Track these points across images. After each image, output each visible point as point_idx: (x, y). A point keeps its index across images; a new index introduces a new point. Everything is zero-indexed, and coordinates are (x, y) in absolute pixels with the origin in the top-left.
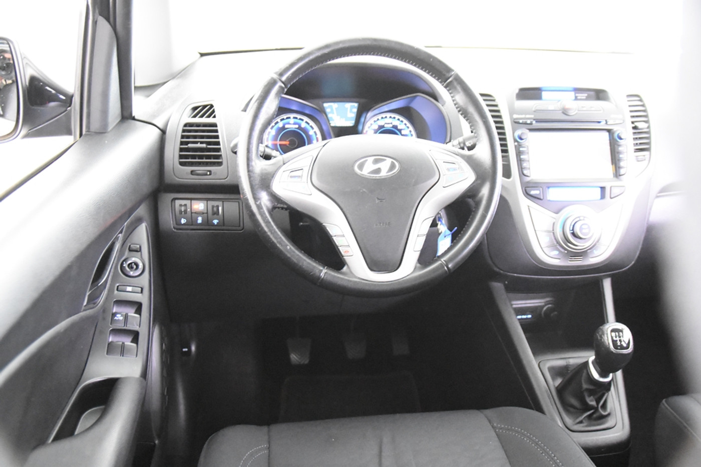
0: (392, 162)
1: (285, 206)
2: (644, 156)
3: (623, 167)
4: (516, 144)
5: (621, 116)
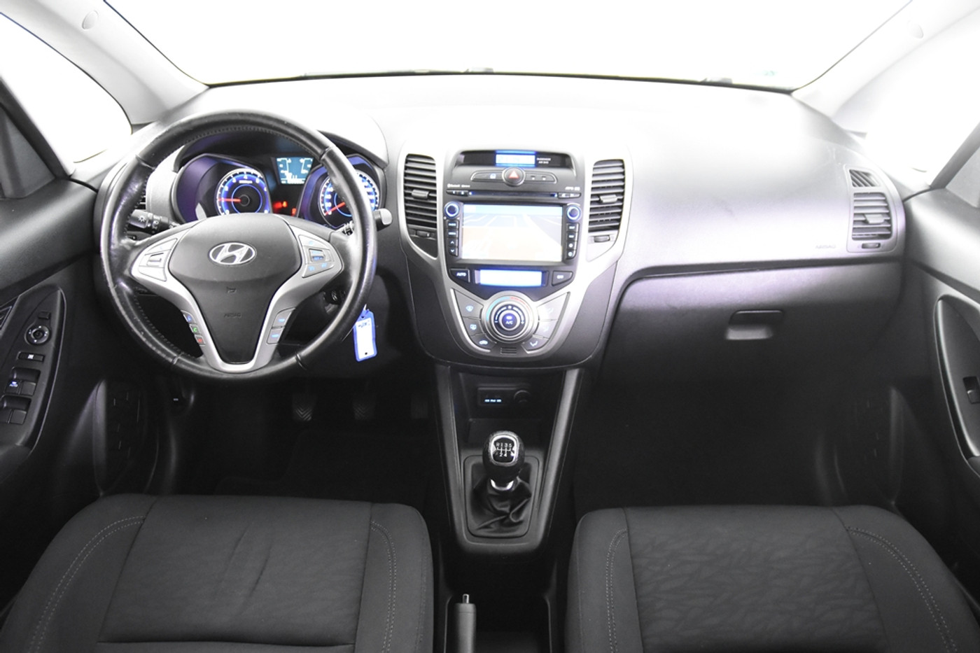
0: (249, 249)
1: (146, 291)
2: (608, 235)
3: (571, 250)
4: (445, 218)
5: (578, 189)
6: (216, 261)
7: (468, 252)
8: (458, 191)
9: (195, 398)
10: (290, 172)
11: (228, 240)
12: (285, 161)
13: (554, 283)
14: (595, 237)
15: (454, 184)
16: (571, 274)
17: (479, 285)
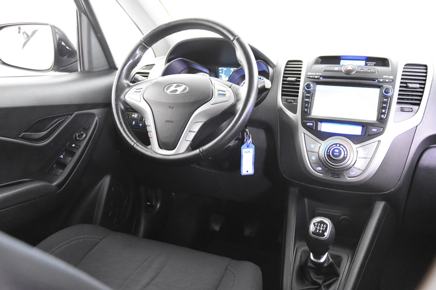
0: (186, 87)
3: (384, 114)
4: (304, 91)
5: (391, 77)
6: (167, 92)
7: (316, 112)
8: (313, 77)
9: (161, 206)
10: (224, 75)
11: (176, 82)
12: (223, 69)
13: (370, 133)
14: (401, 108)
15: (312, 73)
16: (382, 129)
17: (320, 131)
